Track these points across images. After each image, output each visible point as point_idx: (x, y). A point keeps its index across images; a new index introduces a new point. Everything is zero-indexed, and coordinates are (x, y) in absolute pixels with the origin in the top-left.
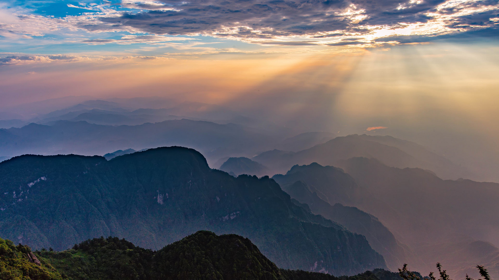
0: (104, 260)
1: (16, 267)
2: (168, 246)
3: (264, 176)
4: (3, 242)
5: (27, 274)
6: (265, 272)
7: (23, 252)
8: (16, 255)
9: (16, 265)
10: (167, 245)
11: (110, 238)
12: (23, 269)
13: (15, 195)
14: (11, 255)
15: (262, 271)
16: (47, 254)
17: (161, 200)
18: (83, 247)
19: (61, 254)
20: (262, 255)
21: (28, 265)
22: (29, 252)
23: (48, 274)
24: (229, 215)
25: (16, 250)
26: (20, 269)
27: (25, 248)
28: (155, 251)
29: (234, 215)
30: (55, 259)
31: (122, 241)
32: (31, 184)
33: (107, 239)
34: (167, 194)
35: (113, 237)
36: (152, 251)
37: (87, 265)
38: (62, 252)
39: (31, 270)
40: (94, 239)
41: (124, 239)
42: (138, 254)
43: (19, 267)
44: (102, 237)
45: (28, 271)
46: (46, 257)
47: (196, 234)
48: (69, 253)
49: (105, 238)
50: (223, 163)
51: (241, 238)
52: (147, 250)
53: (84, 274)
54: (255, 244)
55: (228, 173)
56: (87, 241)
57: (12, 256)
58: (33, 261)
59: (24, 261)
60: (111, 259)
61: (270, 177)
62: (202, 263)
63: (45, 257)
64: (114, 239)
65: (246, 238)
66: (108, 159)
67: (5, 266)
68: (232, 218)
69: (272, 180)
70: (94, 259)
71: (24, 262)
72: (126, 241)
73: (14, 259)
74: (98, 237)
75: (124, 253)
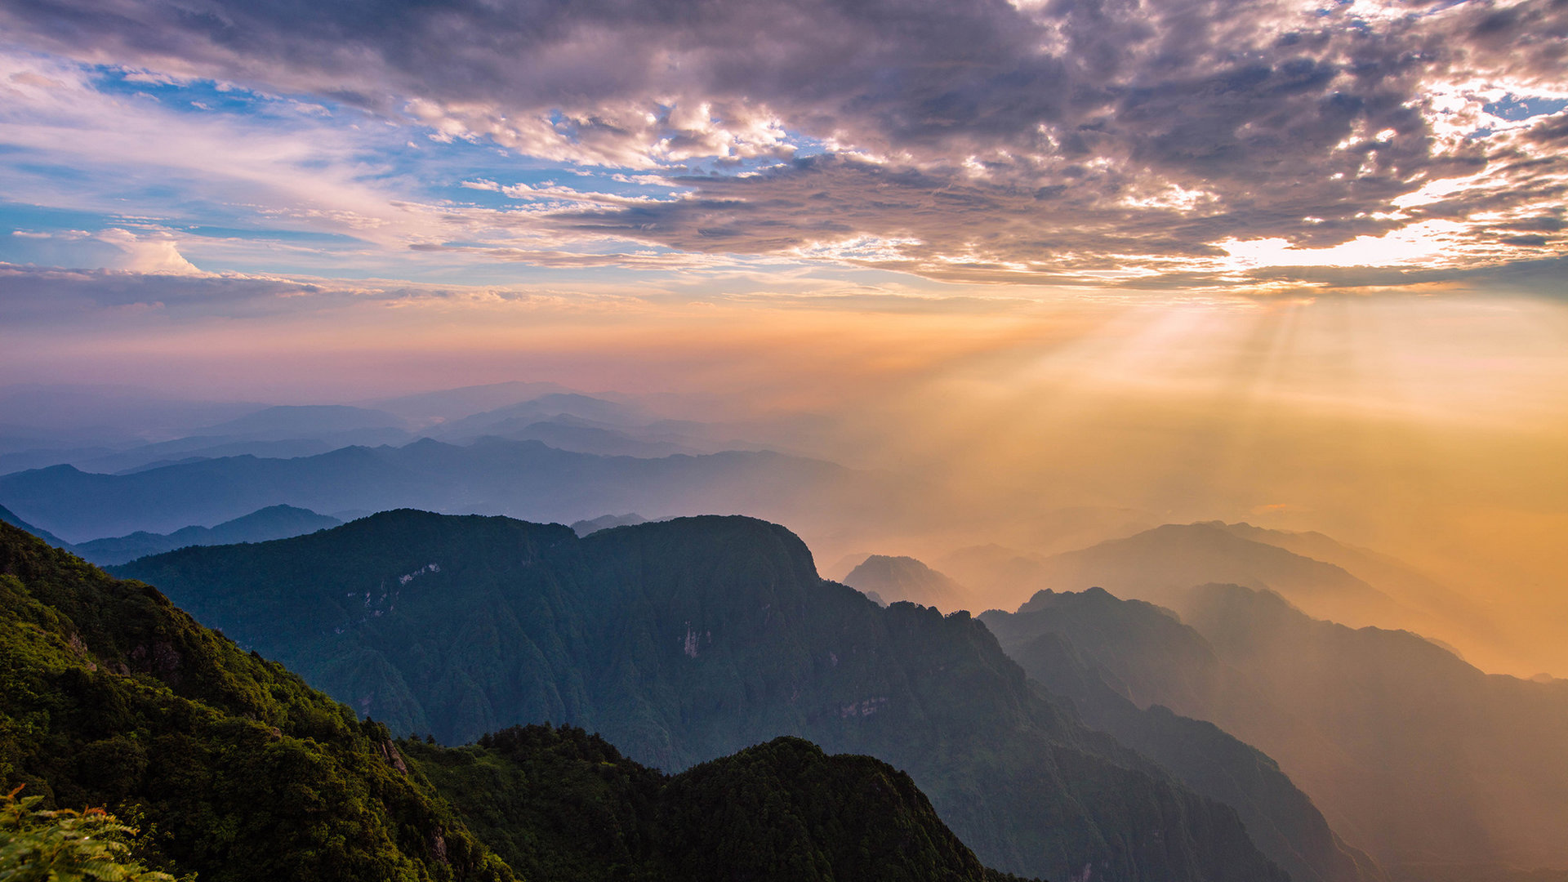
0: (545, 782)
1: (358, 773)
2: (702, 766)
3: (956, 610)
4: (334, 709)
5: (379, 795)
6: (946, 871)
7: (372, 738)
8: (358, 743)
9: (358, 767)
10: (698, 763)
11: (566, 728)
12: (371, 781)
13: (369, 600)
14: (347, 741)
15: (936, 867)
16: (420, 749)
17: (693, 647)
18: (501, 744)
19: (452, 753)
20: (939, 823)
21: (382, 772)
22: (386, 739)
23: (423, 799)
24: (858, 703)
25: (359, 732)
26: (365, 780)
27: (379, 729)
28: (668, 775)
29: (871, 705)
30: (436, 765)
31: (592, 739)
32: (407, 578)
33: (559, 731)
34: (709, 634)
35: (572, 727)
36: (661, 776)
37: (505, 788)
38: (455, 749)
39: (389, 786)
40: (531, 728)
41: (597, 735)
42: (627, 777)
43: (364, 773)
44: (548, 724)
45: (381, 787)
46: (417, 758)
47: (773, 744)
48: (469, 753)
49: (553, 727)
50: (852, 569)
51: (888, 769)
52: (649, 769)
53: (497, 810)
54: (922, 789)
55: (864, 595)
56: (511, 730)
57: (350, 744)
58: (392, 762)
59: (376, 760)
60: (563, 780)
61: (974, 615)
62: (781, 822)
63: (415, 757)
64: (574, 732)
65: (899, 771)
66: (581, 534)
67: (334, 767)
68: (866, 712)
69: (978, 623)
70: (524, 775)
71: (376, 762)
72: (601, 741)
73: (355, 754)
74: (540, 722)
75: (595, 770)
